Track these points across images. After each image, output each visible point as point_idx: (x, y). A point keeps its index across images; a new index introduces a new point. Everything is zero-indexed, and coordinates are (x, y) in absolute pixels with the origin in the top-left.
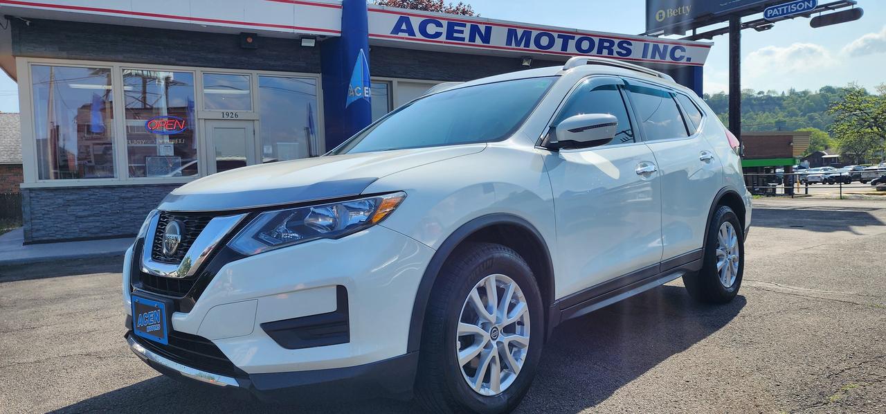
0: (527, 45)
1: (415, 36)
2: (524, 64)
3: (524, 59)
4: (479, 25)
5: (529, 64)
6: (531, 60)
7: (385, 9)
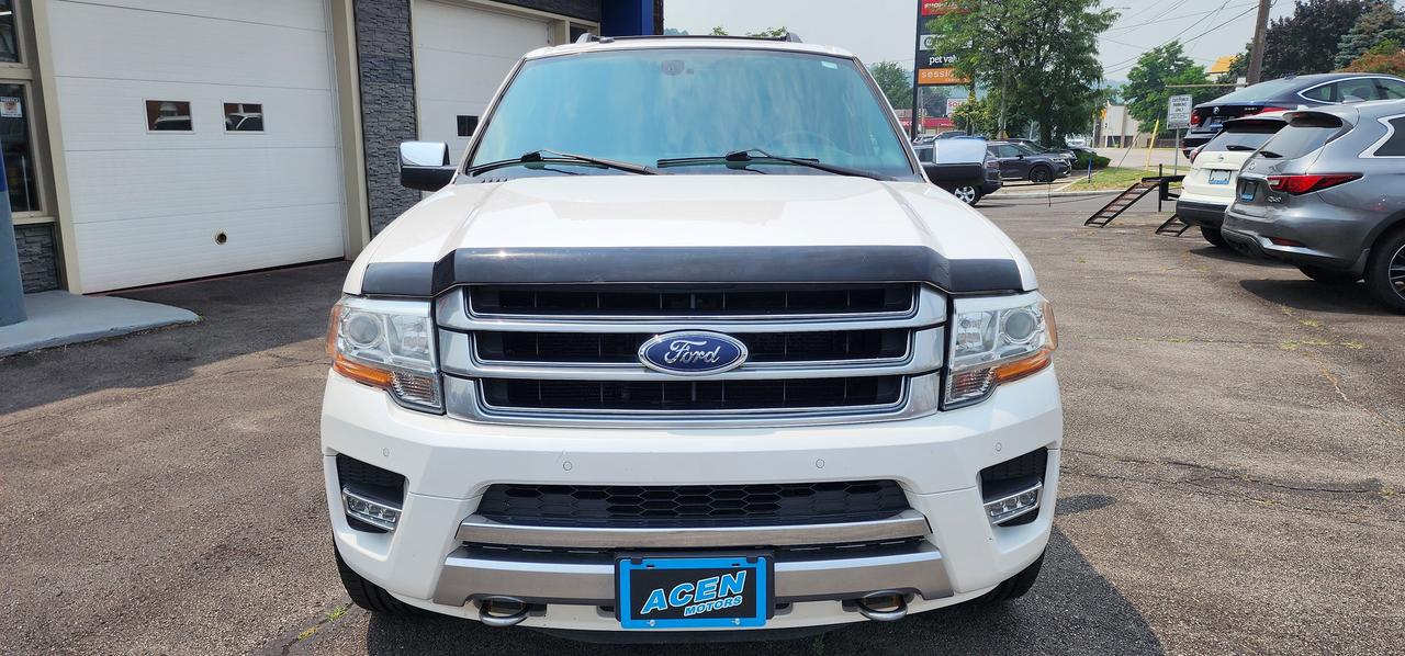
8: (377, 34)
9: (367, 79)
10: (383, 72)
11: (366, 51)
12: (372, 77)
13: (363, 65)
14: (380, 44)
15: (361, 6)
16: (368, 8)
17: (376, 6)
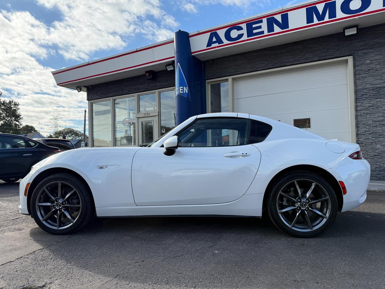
1: (223, 43)
2: (346, 34)
3: (345, 30)
4: (275, 16)
5: (355, 32)
6: (356, 28)
7: (200, 32)
8: (369, 78)
9: (360, 100)
10: (371, 95)
11: (360, 88)
12: (363, 98)
13: (357, 94)
14: (370, 82)
15: (357, 68)
16: (364, 67)
17: (368, 66)
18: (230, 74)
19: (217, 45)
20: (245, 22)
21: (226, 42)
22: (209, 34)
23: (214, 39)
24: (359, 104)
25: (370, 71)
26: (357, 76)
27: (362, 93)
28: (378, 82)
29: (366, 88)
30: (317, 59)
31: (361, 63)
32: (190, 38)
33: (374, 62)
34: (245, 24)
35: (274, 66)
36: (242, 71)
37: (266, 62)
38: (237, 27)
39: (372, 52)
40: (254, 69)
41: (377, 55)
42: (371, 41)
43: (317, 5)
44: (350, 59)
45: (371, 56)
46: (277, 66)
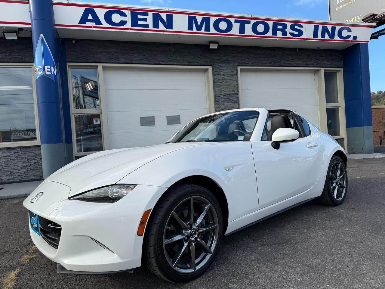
0: (207, 29)
1: (102, 25)
2: (211, 47)
3: (211, 44)
4: (160, 14)
5: (216, 47)
6: (217, 44)
7: (70, 2)
8: (223, 86)
9: (218, 103)
10: (225, 99)
11: (217, 93)
12: (220, 102)
13: (216, 98)
14: (224, 89)
15: (216, 77)
16: (219, 77)
17: (222, 77)
18: (101, 61)
19: (93, 24)
20: (130, 10)
21: (105, 24)
22: (83, 9)
23: (90, 17)
24: (217, 106)
25: (223, 81)
26: (216, 83)
27: (219, 98)
28: (228, 90)
29: (221, 94)
30: (187, 64)
31: (218, 73)
32: (54, 6)
33: (226, 74)
34: (130, 11)
35: (149, 63)
36: (114, 60)
37: (140, 56)
38: (119, 11)
39: (224, 66)
40: (129, 61)
41: (227, 69)
42: (223, 57)
43: (197, 17)
44: (210, 69)
45: (224, 69)
46: (152, 63)
